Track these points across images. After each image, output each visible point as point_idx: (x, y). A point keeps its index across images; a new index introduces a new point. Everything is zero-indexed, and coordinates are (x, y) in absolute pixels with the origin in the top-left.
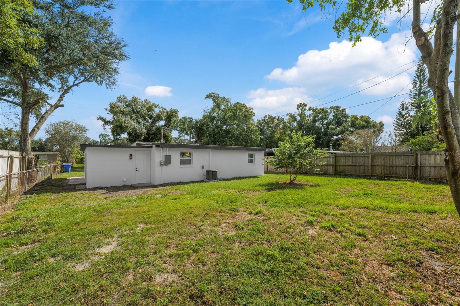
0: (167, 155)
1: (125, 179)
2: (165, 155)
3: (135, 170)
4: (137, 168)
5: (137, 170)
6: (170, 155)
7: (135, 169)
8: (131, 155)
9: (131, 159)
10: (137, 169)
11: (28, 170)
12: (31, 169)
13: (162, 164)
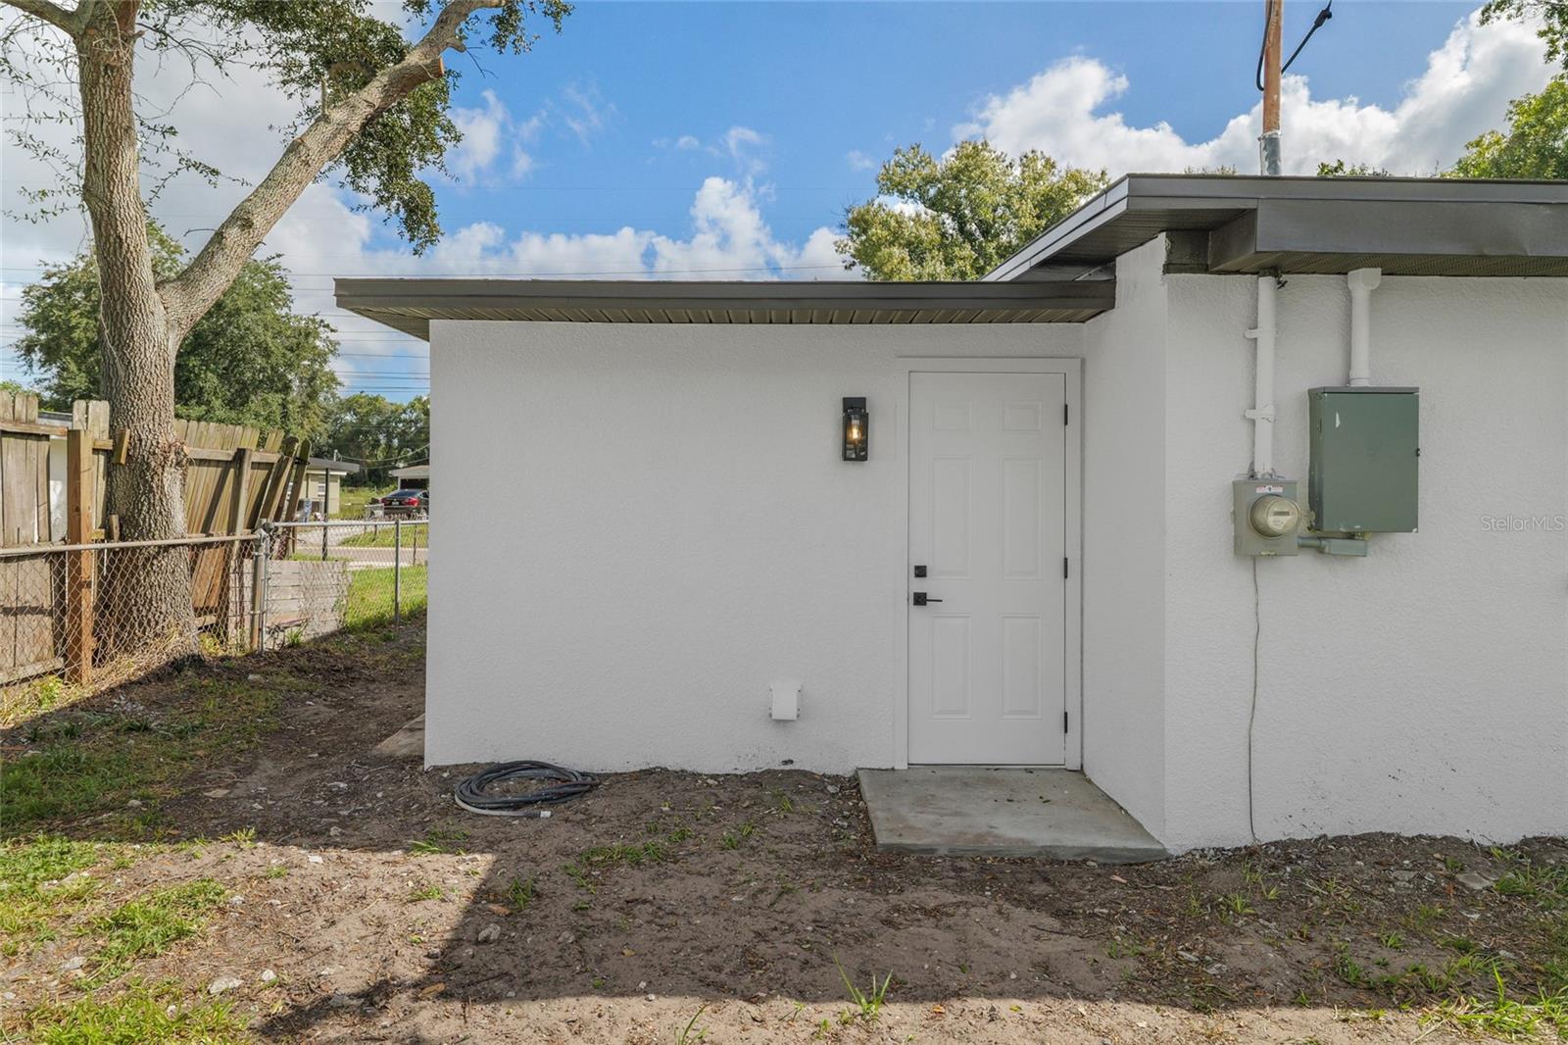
0: (1346, 393)
1: (785, 705)
2: (1315, 396)
3: (903, 601)
4: (921, 572)
5: (920, 599)
6: (1410, 395)
7: (904, 585)
8: (855, 409)
9: (856, 452)
10: (920, 585)
11: (122, 538)
12: (142, 536)
13: (1265, 533)
